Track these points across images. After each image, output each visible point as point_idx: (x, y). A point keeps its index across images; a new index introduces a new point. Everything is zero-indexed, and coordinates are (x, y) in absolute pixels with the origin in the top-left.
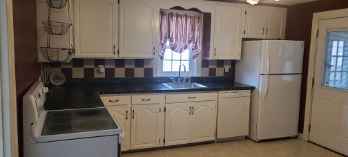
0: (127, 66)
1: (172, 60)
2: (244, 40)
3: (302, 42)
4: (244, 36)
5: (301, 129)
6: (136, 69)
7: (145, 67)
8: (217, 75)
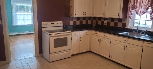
0: (115, 22)
1: (140, 20)
6: (118, 23)
7: (123, 22)
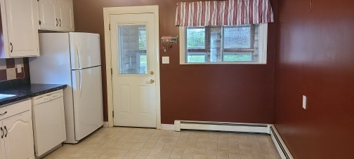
2: (40, 31)
3: (97, 36)
4: (40, 28)
5: (106, 118)
8: (9, 78)
